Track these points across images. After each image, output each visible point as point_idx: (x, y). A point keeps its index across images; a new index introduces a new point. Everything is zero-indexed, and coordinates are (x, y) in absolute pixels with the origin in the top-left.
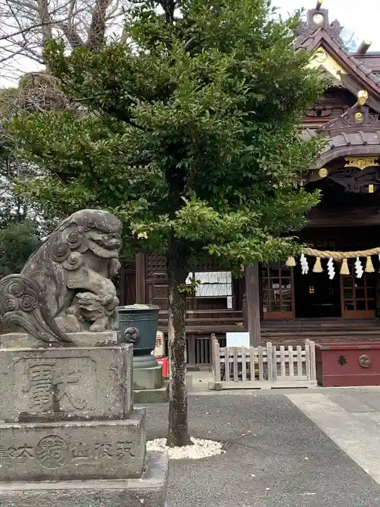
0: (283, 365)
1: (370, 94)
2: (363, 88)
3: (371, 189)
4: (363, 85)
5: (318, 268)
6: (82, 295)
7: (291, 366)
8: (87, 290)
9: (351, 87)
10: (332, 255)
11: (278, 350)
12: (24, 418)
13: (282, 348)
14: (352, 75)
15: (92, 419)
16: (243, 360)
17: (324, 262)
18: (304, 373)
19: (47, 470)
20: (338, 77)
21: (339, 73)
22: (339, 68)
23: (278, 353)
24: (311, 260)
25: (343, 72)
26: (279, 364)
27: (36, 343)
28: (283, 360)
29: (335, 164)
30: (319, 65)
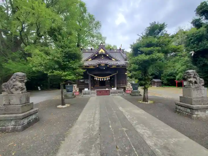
3: (104, 68)
5: (99, 79)
6: (15, 86)
8: (16, 85)
10: (101, 78)
12: (4, 105)
13: (92, 90)
14: (106, 52)
15: (15, 105)
16: (86, 92)
17: (100, 78)
18: (95, 94)
19: (6, 113)
20: (104, 53)
24: (98, 78)
27: (7, 93)
28: (92, 92)
29: (99, 65)
30: (102, 51)
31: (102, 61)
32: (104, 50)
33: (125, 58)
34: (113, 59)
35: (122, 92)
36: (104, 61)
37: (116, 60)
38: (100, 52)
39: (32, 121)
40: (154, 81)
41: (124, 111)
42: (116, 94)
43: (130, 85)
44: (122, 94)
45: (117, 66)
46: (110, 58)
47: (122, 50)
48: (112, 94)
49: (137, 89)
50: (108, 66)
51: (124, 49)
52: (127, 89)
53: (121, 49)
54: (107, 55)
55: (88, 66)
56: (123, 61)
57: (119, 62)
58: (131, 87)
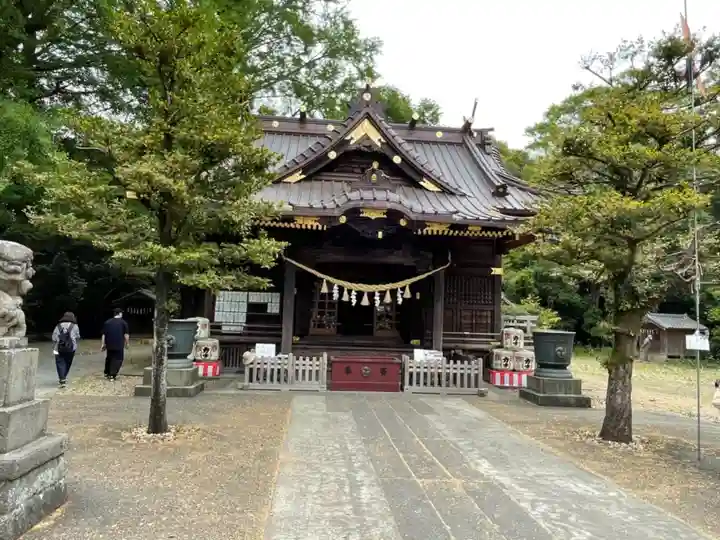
0: (300, 372)
1: (403, 159)
2: (398, 154)
3: (380, 235)
4: (398, 153)
7: (307, 374)
9: (388, 152)
11: (298, 359)
13: (301, 358)
14: (389, 143)
16: (268, 367)
18: (317, 379)
20: (379, 144)
21: (380, 140)
22: (380, 137)
23: (297, 362)
24: (341, 289)
25: (383, 140)
26: (297, 370)
28: (301, 368)
29: (353, 213)
30: (364, 133)
31: (367, 195)
32: (379, 129)
33: (498, 182)
34: (426, 184)
35: (477, 376)
36: (380, 195)
37: (446, 191)
38: (355, 137)
39: (41, 496)
40: (652, 326)
41: (506, 481)
42: (436, 389)
43: (521, 342)
44: (474, 390)
45: (454, 226)
46: (409, 176)
47: (481, 132)
48: (415, 388)
49: (564, 367)
50: (403, 223)
51: (492, 130)
52: (498, 364)
53: (473, 127)
54: (397, 160)
55: (289, 219)
56: (481, 198)
57: (464, 200)
58: (530, 353)
